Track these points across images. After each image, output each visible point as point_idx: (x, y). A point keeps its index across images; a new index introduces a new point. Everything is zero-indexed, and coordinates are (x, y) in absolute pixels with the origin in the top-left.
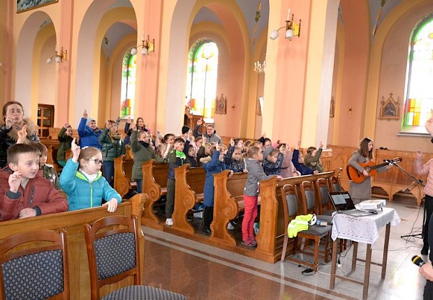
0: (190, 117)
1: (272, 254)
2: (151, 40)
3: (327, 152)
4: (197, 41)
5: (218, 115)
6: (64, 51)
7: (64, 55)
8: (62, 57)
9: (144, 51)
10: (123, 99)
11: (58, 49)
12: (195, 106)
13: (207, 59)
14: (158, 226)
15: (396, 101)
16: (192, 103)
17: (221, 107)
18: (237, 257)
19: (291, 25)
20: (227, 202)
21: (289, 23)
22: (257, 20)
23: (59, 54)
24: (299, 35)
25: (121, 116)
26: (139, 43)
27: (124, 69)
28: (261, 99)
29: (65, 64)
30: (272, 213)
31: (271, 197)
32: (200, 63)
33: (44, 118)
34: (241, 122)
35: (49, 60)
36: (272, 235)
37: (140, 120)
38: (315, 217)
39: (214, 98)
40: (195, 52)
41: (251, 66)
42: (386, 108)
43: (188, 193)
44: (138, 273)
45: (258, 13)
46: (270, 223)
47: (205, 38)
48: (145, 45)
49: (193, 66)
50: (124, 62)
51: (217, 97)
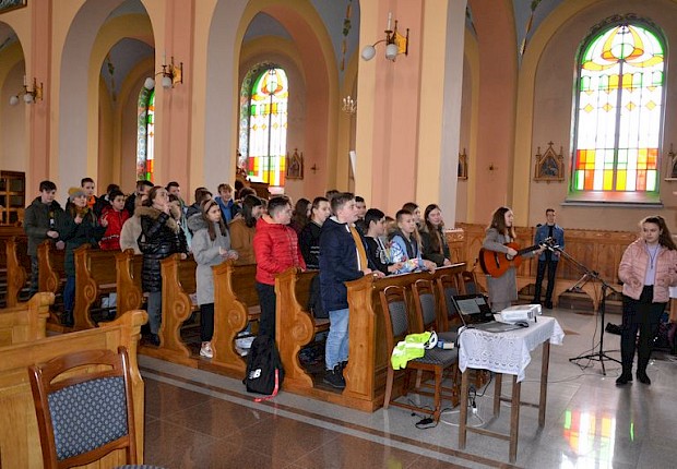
1: (369, 398)
2: (177, 64)
3: (455, 233)
4: (255, 67)
5: (291, 181)
6: (39, 85)
7: (39, 92)
8: (34, 94)
9: (167, 81)
10: (140, 158)
11: (28, 82)
12: (256, 169)
13: (271, 94)
14: (188, 361)
15: (558, 153)
16: (249, 164)
17: (294, 168)
18: (314, 405)
19: (394, 37)
20: (296, 318)
21: (391, 35)
22: (346, 32)
23: (29, 89)
24: (406, 53)
26: (159, 69)
27: (141, 112)
28: (352, 153)
29: (40, 104)
30: (368, 333)
31: (364, 307)
32: (260, 102)
33: (12, 193)
35: (13, 99)
36: (368, 368)
38: (435, 336)
39: (284, 153)
40: (252, 83)
41: (339, 104)
42: (544, 164)
43: (235, 305)
44: (131, 444)
45: (347, 22)
46: (365, 349)
47: (267, 62)
48: (168, 72)
49: (250, 106)
50: (141, 102)
51: (288, 154)
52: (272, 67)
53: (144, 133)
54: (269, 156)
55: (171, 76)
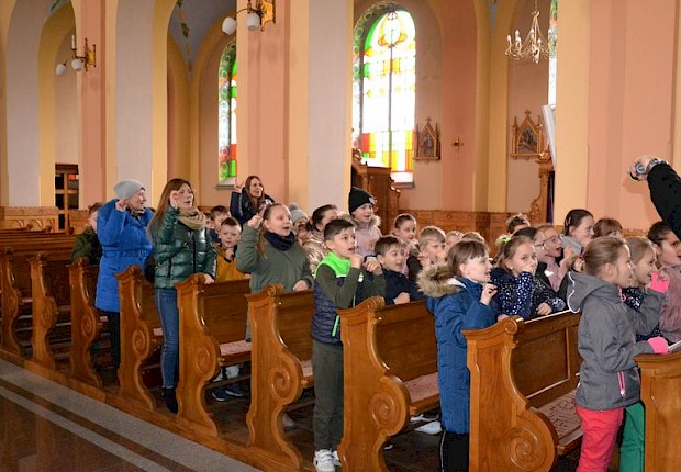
0: (361, 171)
4: (369, 11)
5: (423, 164)
6: (91, 48)
7: (91, 57)
8: (85, 59)
9: (253, 20)
10: (223, 142)
11: (78, 43)
12: (371, 150)
13: (392, 46)
16: (363, 143)
17: (427, 145)
23: (80, 53)
25: (220, 179)
27: (222, 85)
29: (93, 72)
32: (376, 58)
33: (70, 192)
34: (474, 175)
35: (60, 68)
37: (253, 181)
39: (411, 126)
40: (364, 35)
43: (382, 384)
47: (384, 4)
48: (254, 7)
49: (362, 66)
50: (222, 70)
51: (417, 126)
52: (390, 9)
53: (227, 109)
54: (390, 131)
55: (260, 13)
